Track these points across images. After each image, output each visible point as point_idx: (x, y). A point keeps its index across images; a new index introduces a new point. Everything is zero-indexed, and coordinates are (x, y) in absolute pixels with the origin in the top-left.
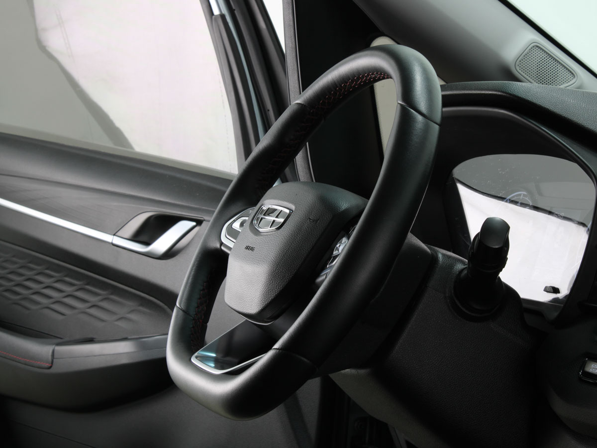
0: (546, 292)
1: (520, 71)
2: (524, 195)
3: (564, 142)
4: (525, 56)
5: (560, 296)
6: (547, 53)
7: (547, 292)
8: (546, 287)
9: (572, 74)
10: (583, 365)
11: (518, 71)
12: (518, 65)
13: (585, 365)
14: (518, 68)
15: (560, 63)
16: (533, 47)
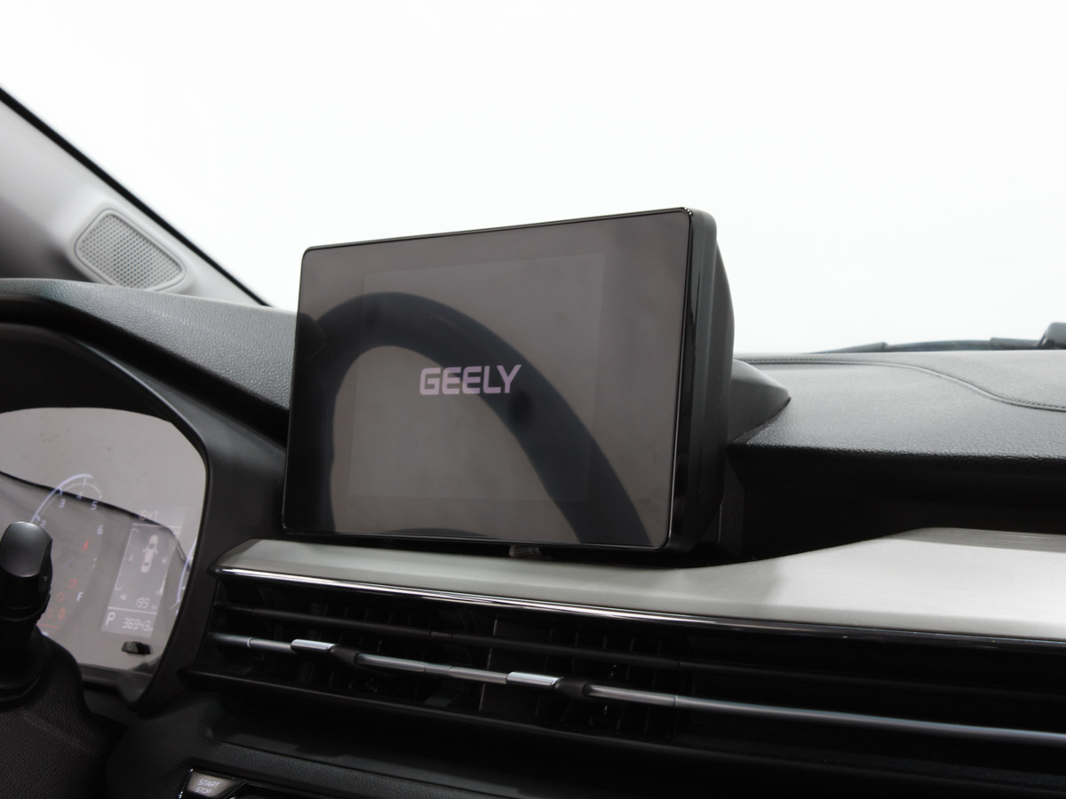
0: (125, 654)
1: (84, 259)
2: (89, 480)
3: (151, 386)
4: (90, 234)
5: (150, 659)
6: (131, 228)
7: (130, 652)
8: (125, 644)
9: (177, 264)
10: (186, 780)
11: (80, 261)
12: (80, 249)
13: (188, 781)
14: (80, 254)
15: (155, 246)
16: (107, 216)
